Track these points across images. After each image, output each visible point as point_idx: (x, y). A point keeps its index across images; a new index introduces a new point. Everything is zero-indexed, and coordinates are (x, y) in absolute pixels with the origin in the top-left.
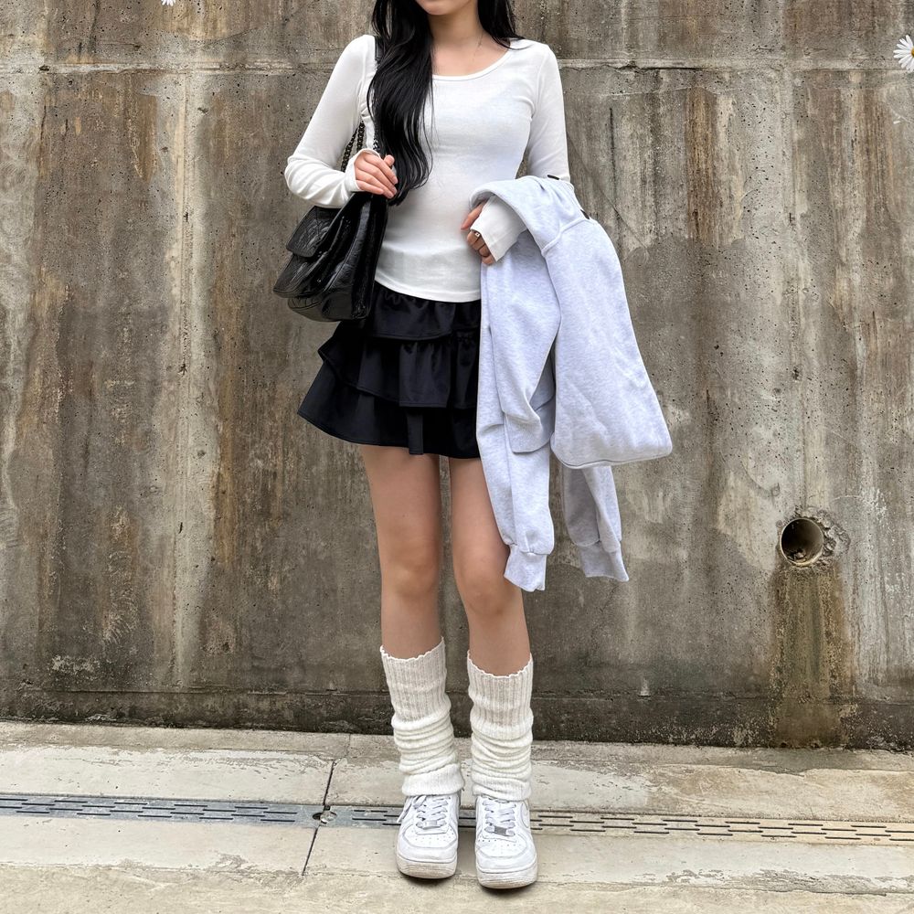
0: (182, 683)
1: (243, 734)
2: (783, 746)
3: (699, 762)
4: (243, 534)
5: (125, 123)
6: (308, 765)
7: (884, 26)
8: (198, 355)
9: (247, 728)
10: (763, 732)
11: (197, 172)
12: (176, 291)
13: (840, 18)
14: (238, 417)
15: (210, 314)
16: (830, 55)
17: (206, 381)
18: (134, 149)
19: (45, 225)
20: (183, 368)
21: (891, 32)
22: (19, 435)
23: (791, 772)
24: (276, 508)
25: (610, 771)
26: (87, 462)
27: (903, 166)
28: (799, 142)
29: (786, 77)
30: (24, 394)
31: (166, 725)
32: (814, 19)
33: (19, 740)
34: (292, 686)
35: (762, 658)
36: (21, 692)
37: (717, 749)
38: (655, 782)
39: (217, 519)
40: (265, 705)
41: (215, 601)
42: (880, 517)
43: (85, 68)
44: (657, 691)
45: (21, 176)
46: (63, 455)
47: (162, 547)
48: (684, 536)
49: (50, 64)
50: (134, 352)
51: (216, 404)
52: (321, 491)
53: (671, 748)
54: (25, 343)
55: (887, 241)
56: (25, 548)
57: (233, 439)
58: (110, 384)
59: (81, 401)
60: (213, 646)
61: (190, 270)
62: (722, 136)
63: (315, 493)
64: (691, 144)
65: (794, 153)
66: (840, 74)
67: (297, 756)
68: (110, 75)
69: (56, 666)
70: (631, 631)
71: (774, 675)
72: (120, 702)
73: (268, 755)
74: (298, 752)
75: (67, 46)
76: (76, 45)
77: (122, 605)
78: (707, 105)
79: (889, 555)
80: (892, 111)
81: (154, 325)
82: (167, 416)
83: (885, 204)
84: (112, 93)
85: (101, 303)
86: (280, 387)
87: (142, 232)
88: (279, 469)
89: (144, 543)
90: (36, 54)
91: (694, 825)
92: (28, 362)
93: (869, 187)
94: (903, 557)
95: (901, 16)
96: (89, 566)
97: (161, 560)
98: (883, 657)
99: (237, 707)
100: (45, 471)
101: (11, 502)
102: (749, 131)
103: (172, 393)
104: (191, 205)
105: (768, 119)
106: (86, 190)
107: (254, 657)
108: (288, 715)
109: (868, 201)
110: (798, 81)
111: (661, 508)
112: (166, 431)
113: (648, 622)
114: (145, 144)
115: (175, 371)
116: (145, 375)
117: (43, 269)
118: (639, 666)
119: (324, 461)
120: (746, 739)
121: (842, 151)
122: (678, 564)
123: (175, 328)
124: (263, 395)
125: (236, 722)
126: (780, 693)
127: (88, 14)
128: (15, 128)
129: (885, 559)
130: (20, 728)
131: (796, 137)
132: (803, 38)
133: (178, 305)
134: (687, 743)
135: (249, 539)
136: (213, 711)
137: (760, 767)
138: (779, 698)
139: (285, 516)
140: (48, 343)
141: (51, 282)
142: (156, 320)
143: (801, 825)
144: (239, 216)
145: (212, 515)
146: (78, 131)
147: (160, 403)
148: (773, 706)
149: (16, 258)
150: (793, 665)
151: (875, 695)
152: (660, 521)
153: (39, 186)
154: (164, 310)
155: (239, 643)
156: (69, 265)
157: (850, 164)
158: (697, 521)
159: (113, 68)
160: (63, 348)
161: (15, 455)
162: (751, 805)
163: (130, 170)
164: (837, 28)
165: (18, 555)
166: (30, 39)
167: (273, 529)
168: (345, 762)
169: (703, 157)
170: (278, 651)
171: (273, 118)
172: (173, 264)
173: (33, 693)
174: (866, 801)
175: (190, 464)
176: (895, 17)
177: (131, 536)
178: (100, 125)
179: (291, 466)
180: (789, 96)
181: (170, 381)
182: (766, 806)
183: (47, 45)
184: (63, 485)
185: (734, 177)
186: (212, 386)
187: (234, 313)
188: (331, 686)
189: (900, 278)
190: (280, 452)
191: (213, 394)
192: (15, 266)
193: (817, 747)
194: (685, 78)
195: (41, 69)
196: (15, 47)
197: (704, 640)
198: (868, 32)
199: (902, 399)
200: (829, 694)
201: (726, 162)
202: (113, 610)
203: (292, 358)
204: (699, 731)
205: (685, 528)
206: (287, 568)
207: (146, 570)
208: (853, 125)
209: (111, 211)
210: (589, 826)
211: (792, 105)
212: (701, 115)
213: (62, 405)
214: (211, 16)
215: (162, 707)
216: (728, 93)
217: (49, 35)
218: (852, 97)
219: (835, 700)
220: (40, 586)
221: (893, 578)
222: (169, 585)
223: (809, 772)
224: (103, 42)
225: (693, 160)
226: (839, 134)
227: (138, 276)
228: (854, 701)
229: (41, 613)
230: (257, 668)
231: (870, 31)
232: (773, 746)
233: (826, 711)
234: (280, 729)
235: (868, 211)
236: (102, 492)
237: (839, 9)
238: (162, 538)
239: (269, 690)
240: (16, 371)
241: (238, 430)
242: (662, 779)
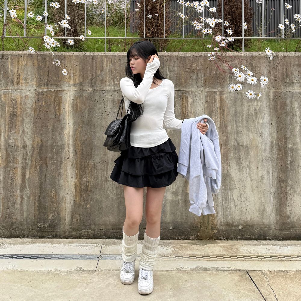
0: (67, 229)
1: (81, 240)
2: (201, 239)
3: (183, 244)
4: (81, 195)
5: (55, 102)
6: (96, 246)
7: (224, 82)
8: (71, 155)
9: (82, 238)
10: (197, 237)
11: (71, 113)
12: (66, 141)
13: (215, 80)
14: (80, 169)
15: (74, 146)
16: (213, 88)
17: (73, 161)
18: (57, 108)
19: (36, 126)
20: (68, 158)
21: (226, 83)
22: (30, 174)
23: (203, 245)
24: (89, 189)
25: (163, 246)
26: (46, 179)
27: (228, 112)
28: (206, 107)
29: (203, 93)
30: (31, 164)
31: (64, 238)
32: (209, 81)
33: (30, 242)
34: (92, 229)
35: (197, 220)
36: (30, 232)
37: (187, 240)
38: (173, 248)
39: (75, 192)
40: (86, 233)
41: (75, 210)
42: (222, 189)
43: (45, 90)
44: (174, 228)
45: (30, 114)
46: (40, 177)
47: (63, 198)
48: (180, 194)
49: (37, 89)
50: (56, 155)
51: (75, 166)
52: (99, 185)
53: (177, 240)
54: (31, 153)
55: (225, 129)
56: (31, 199)
57: (79, 174)
58: (51, 162)
59: (44, 166)
60: (74, 220)
61: (70, 136)
62: (189, 106)
63: (98, 185)
64: (182, 108)
65: (205, 109)
66: (215, 92)
67: (93, 244)
68: (51, 91)
69: (38, 225)
70: (168, 215)
71: (199, 224)
72: (53, 233)
73: (87, 244)
74: (94, 243)
75: (41, 85)
76: (43, 84)
77: (54, 211)
78: (186, 99)
79: (224, 197)
80: (226, 100)
81: (61, 148)
82: (64, 169)
83: (224, 121)
84: (52, 96)
85: (49, 143)
86: (90, 162)
87: (58, 127)
88: (90, 180)
89: (59, 198)
90: (34, 86)
91: (182, 257)
92: (32, 157)
93: (221, 117)
94: (227, 198)
95: (228, 80)
96: (46, 203)
97: (63, 201)
98: (223, 220)
99: (80, 234)
100: (36, 181)
101: (28, 189)
102: (195, 105)
103: (65, 164)
104: (70, 121)
105: (199, 102)
106: (46, 118)
107: (84, 223)
108: (91, 235)
109: (221, 120)
110: (206, 94)
111: (175, 188)
112: (64, 172)
113: (172, 213)
114: (59, 107)
115: (66, 159)
116: (59, 159)
117: (35, 136)
118: (170, 223)
119: (100, 178)
120: (193, 238)
121: (215, 109)
122: (178, 200)
123: (66, 149)
124: (86, 164)
125: (80, 237)
126: (201, 228)
127: (46, 77)
128: (29, 103)
129: (223, 198)
130: (30, 240)
131: (205, 106)
132: (207, 84)
133: (67, 144)
134: (180, 239)
135: (83, 196)
136: (74, 235)
137: (196, 244)
138: (200, 229)
139: (91, 191)
140: (37, 152)
141: (37, 139)
142: (62, 147)
143: (205, 257)
144: (81, 123)
145: (74, 191)
146: (44, 104)
147: (63, 166)
148: (199, 231)
149: (29, 133)
150: (203, 222)
151: (221, 228)
152: (175, 191)
153: (34, 117)
154: (64, 145)
155: (80, 220)
156: (41, 135)
157: (217, 112)
158: (183, 191)
159: (52, 90)
160: (40, 154)
161: (29, 178)
162: (194, 253)
163: (56, 113)
164: (214, 82)
165: (29, 201)
166: (33, 83)
167: (88, 194)
168: (104, 245)
169: (185, 110)
170: (89, 221)
171: (89, 101)
172: (66, 135)
173: (33, 232)
174: (219, 251)
175: (69, 180)
176: (227, 80)
177: (56, 196)
178: (49, 103)
179: (92, 180)
180: (204, 97)
181: (65, 161)
182: (198, 253)
183: (36, 84)
184: (40, 185)
185: (192, 115)
186: (75, 162)
187: (80, 146)
188: (101, 229)
189: (227, 137)
190: (90, 177)
191: (75, 164)
192: (29, 135)
193: (208, 239)
194: (181, 92)
195: (35, 90)
196: (29, 85)
197: (184, 217)
198: (221, 83)
199: (227, 163)
200: (211, 228)
201: (190, 112)
202: (51, 213)
203: (93, 156)
204: (183, 237)
205: (180, 192)
206: (91, 202)
207: (59, 203)
208: (217, 104)
209: (51, 123)
210: (159, 258)
211: (204, 99)
212: (184, 101)
213: (40, 167)
214: (75, 78)
215: (63, 234)
216: (191, 96)
217: (37, 82)
218: (217, 97)
219: (212, 229)
220: (35, 207)
221: (225, 202)
222: (64, 207)
223: (207, 245)
224: (50, 84)
225: (182, 111)
226: (215, 105)
227: (58, 137)
228: (216, 229)
229: (35, 213)
230: (85, 225)
231: (222, 83)
232: (199, 240)
233: (210, 232)
234: (90, 238)
235: (221, 122)
236: (49, 186)
237: (215, 78)
238: (63, 196)
239: (87, 230)
240: (29, 159)
241: (80, 172)
242: (175, 247)
